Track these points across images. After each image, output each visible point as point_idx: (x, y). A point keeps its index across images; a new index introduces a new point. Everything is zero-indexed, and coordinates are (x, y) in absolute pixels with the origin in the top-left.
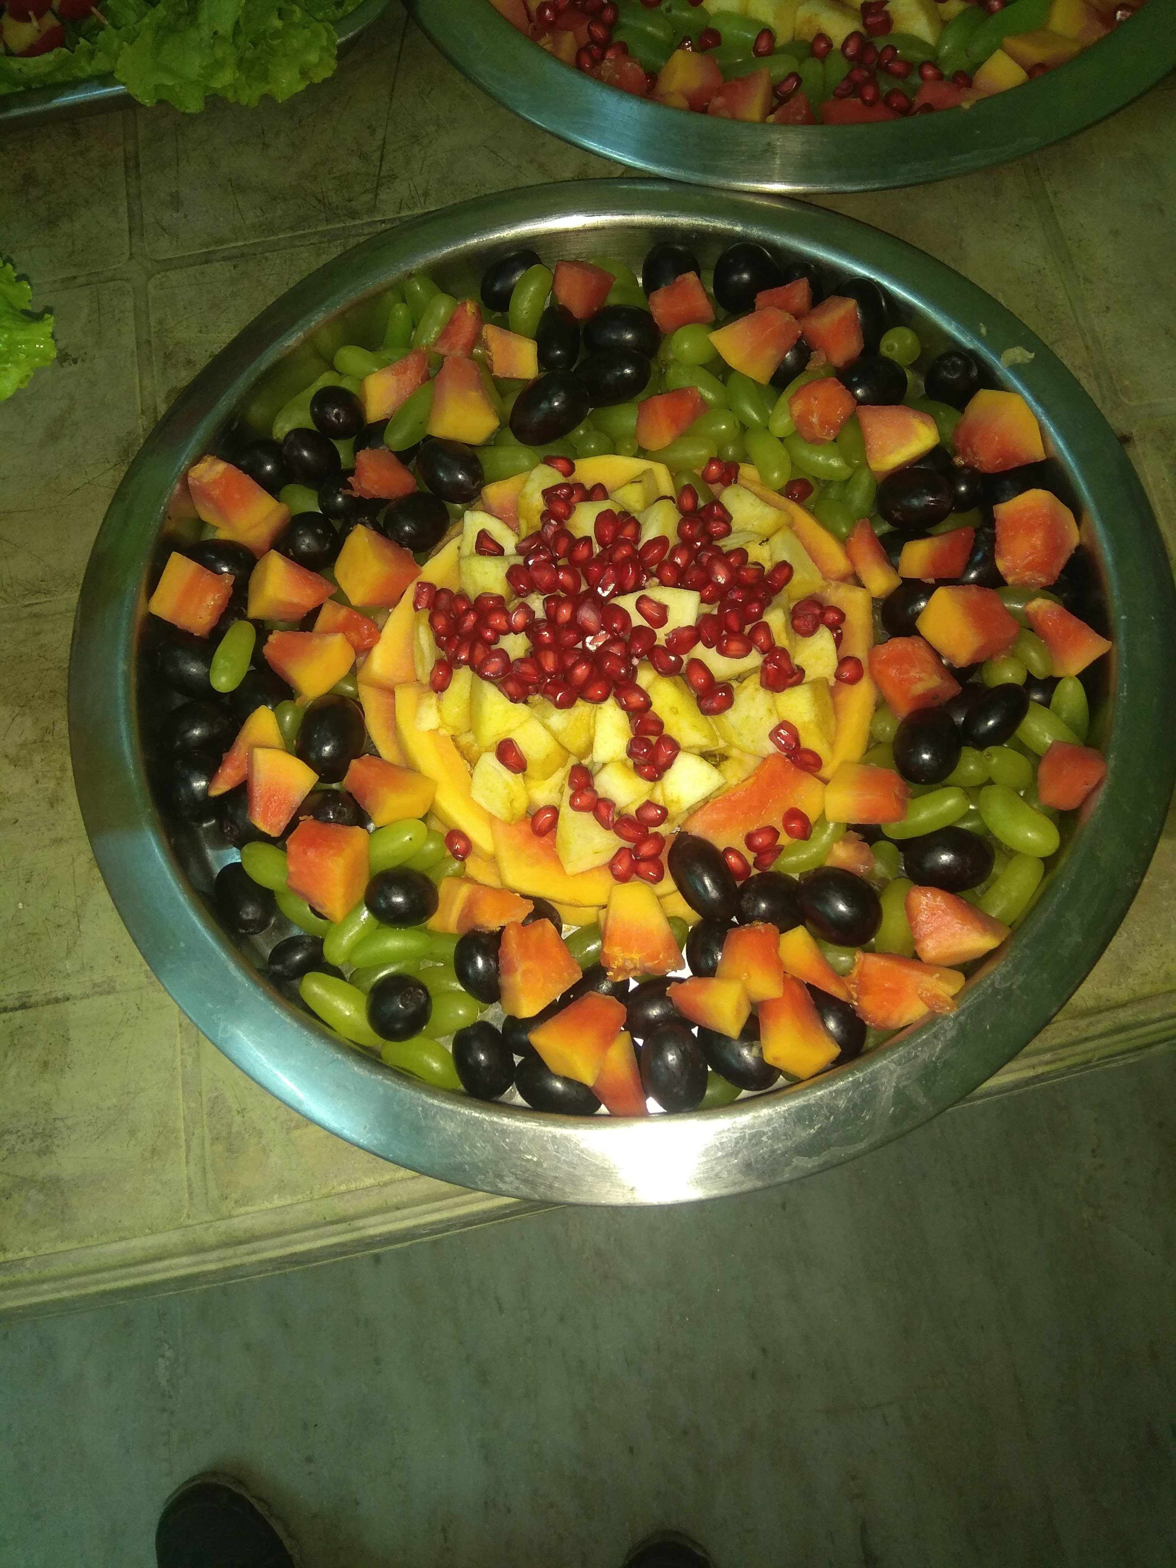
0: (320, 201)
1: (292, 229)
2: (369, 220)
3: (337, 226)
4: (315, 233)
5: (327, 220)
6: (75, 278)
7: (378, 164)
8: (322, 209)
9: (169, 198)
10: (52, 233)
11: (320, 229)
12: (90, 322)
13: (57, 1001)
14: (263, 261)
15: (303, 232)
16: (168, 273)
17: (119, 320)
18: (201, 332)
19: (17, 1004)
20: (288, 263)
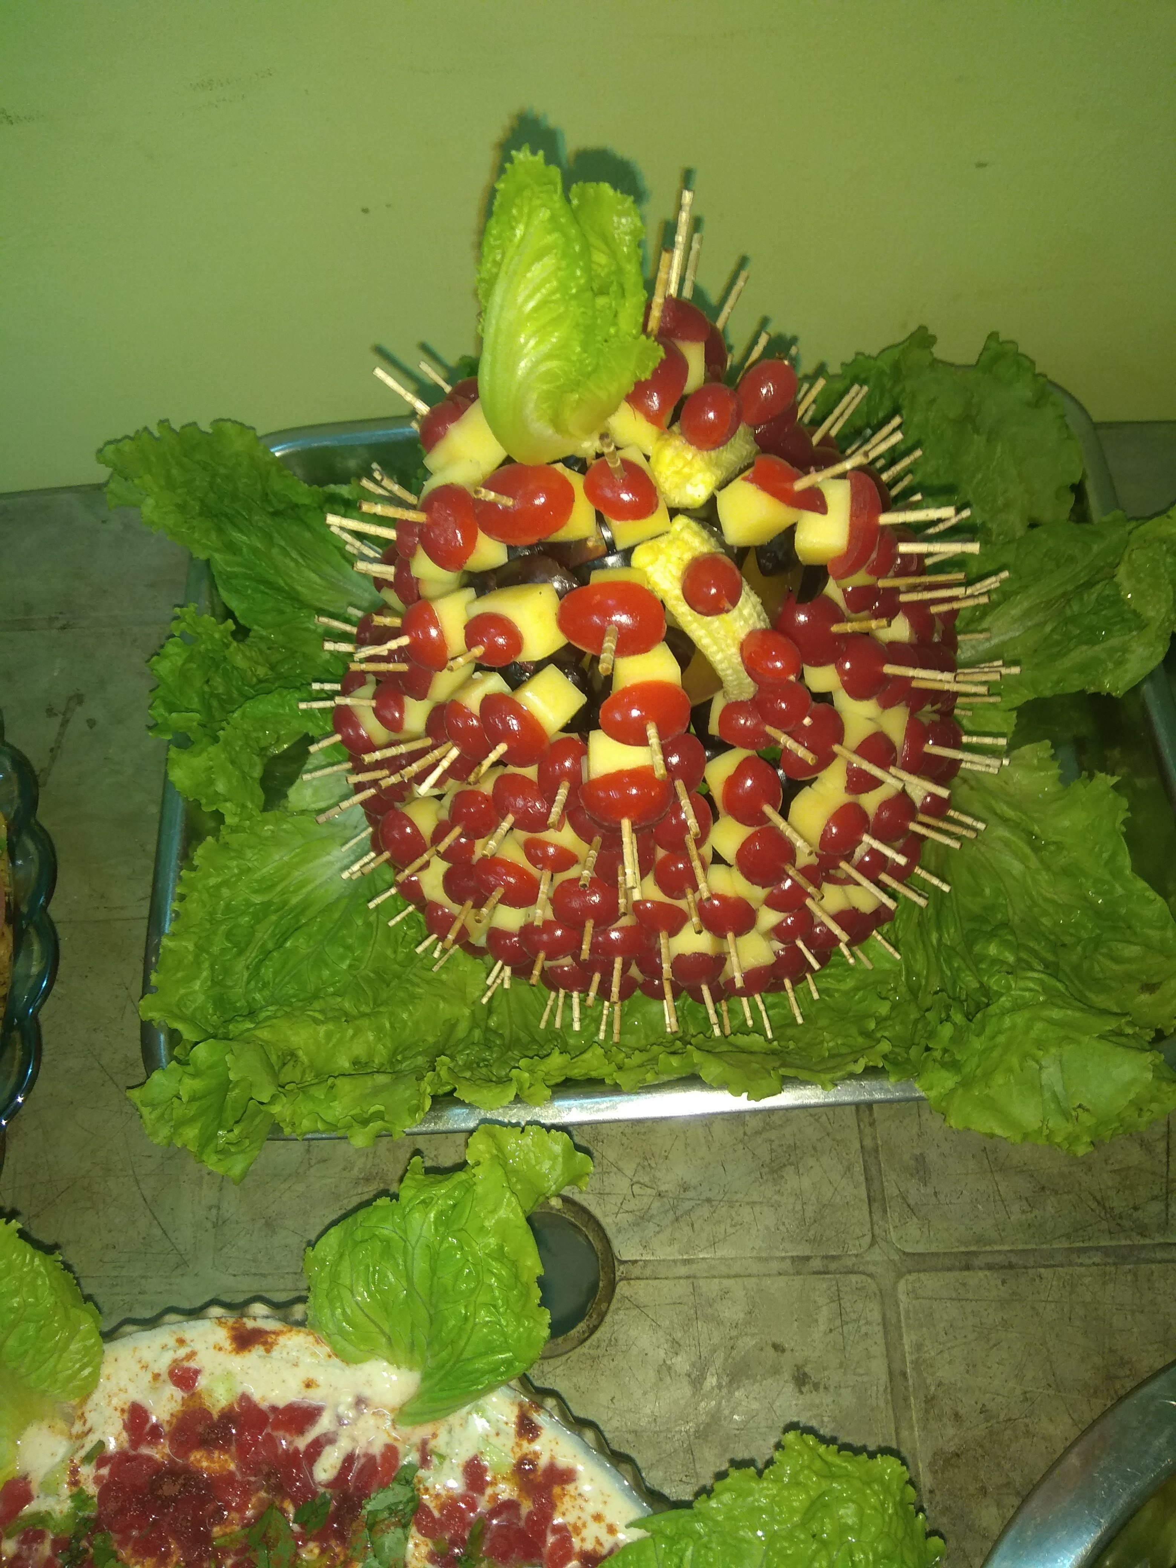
0: (1099, 1203)
1: (1068, 1236)
2: (1162, 1240)
3: (1123, 1242)
4: (1098, 1249)
5: (1110, 1233)
6: (808, 1258)
7: (1165, 1160)
8: (1103, 1214)
9: (912, 1163)
10: (777, 1188)
12: (831, 1331)
14: (1037, 1280)
15: (1081, 1244)
16: (922, 1275)
17: (866, 1334)
18: (968, 1372)
20: (1068, 1288)
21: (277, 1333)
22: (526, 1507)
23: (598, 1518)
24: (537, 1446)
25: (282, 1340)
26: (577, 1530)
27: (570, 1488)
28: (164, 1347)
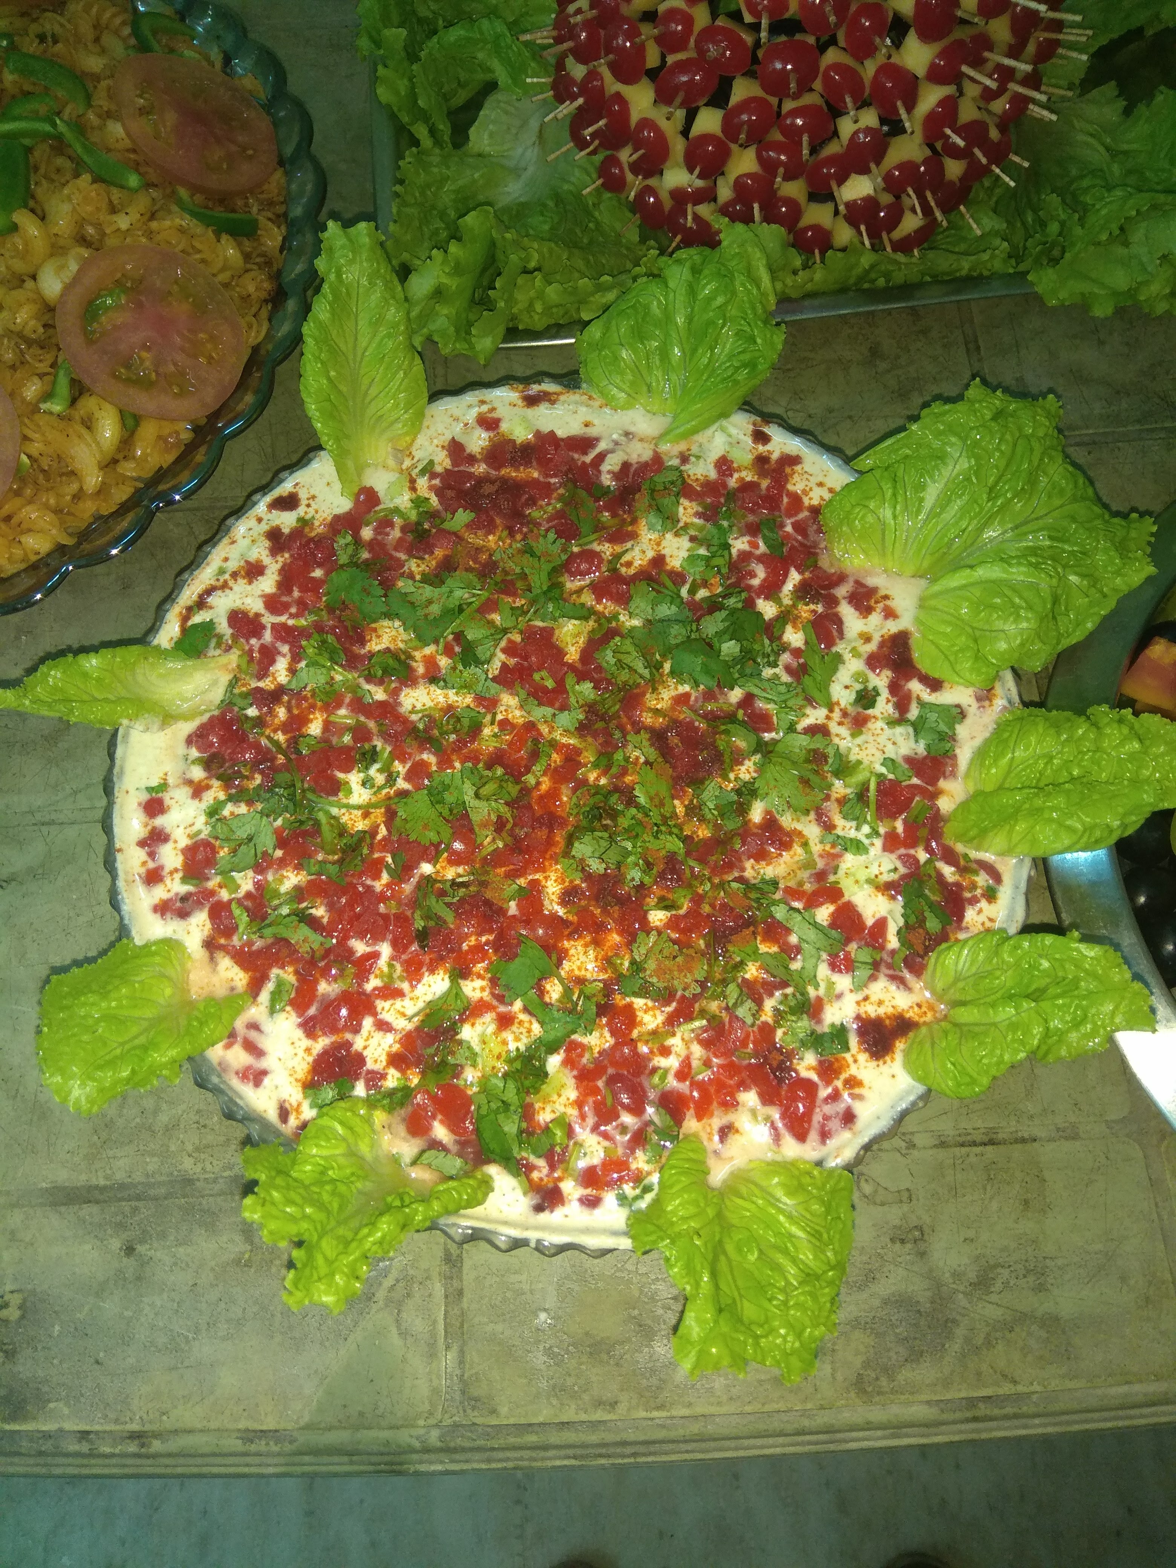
0: (1162, 399)
8: (1166, 407)
11: (1167, 425)
13: (1023, 1141)
14: (1116, 450)
15: (1151, 426)
19: (986, 1139)
20: (1141, 454)
21: (558, 394)
22: (765, 483)
23: (820, 485)
24: (768, 447)
25: (562, 398)
26: (805, 493)
27: (798, 468)
28: (470, 406)
